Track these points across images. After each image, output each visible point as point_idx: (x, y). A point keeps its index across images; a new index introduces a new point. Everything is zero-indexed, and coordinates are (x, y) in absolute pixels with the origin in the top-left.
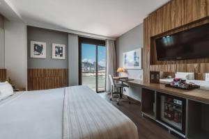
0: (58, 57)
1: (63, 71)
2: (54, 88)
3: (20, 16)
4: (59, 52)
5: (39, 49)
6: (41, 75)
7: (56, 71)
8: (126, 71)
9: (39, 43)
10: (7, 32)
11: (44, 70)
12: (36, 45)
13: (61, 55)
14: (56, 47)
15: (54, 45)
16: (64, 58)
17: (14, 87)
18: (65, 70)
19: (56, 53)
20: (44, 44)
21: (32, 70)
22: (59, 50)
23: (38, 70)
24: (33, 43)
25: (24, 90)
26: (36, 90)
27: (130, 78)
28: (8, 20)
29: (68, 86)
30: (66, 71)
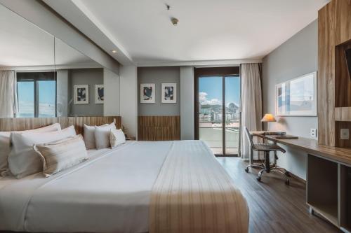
0: (169, 101)
1: (173, 119)
2: (164, 140)
3: (131, 59)
4: (169, 94)
5: (148, 92)
6: (150, 124)
7: (166, 120)
8: (283, 121)
9: (148, 86)
10: (122, 78)
11: (154, 117)
12: (145, 88)
13: (172, 98)
14: (166, 88)
15: (164, 85)
16: (174, 101)
17: (126, 136)
18: (176, 117)
19: (166, 95)
20: (153, 86)
21: (142, 117)
22: (169, 91)
23: (147, 117)
24: (142, 86)
25: (135, 139)
26: (145, 140)
27: (288, 134)
28: (122, 66)
29: (180, 139)
30: (177, 120)
